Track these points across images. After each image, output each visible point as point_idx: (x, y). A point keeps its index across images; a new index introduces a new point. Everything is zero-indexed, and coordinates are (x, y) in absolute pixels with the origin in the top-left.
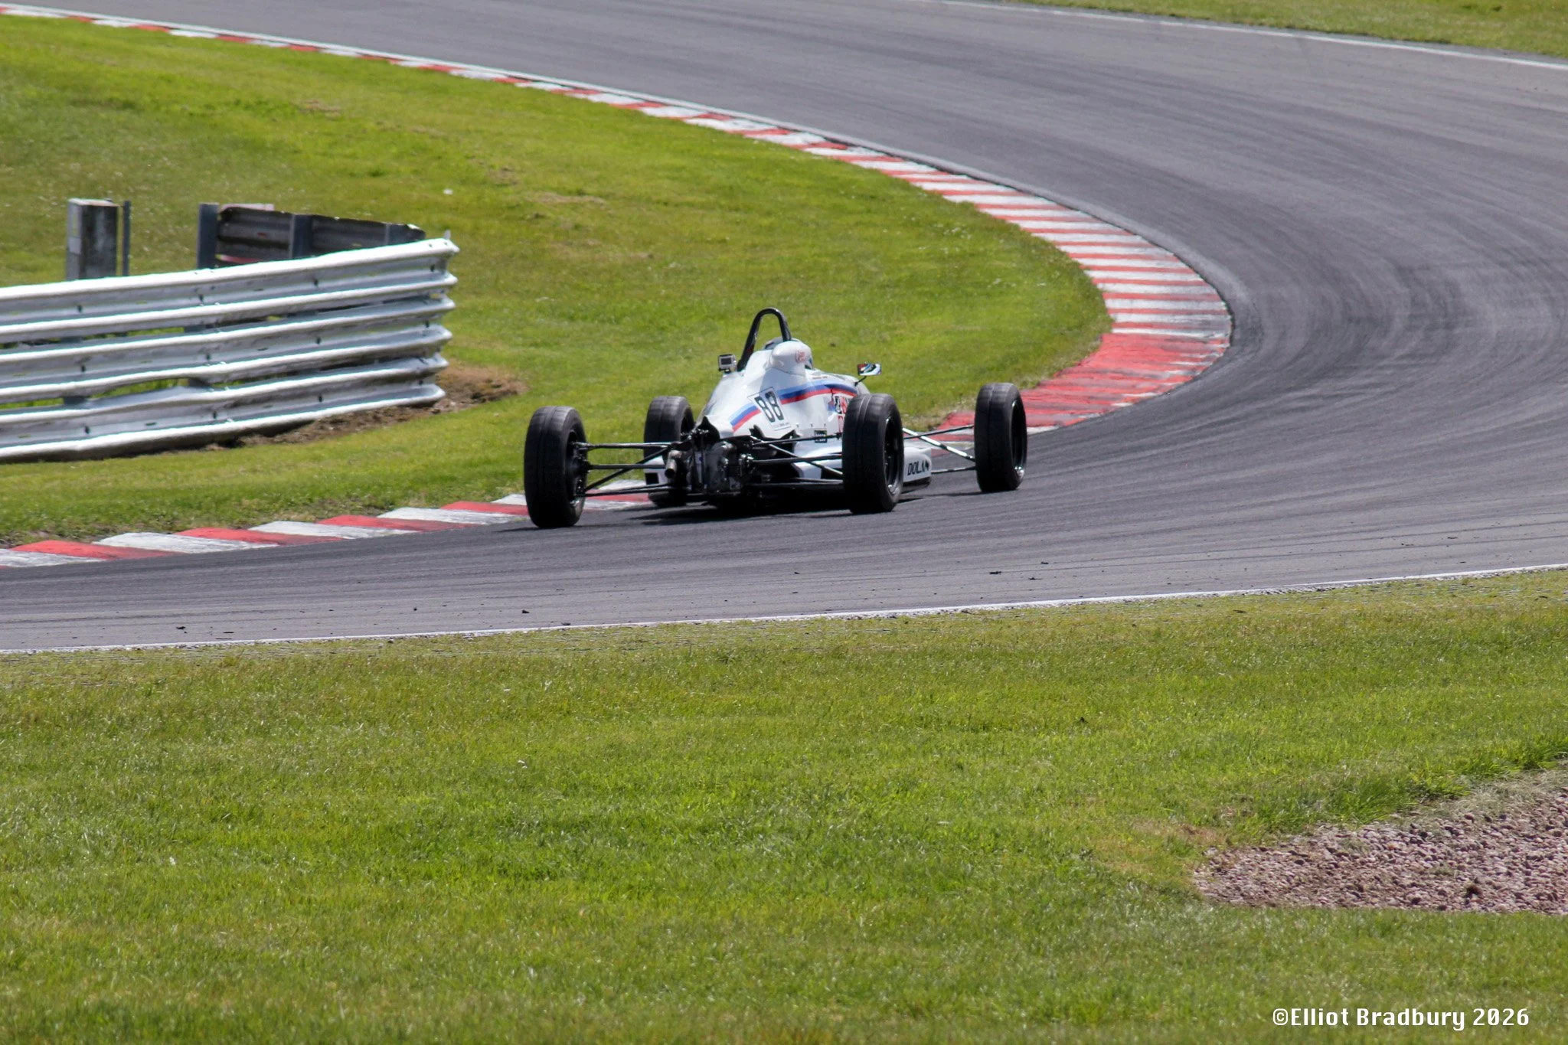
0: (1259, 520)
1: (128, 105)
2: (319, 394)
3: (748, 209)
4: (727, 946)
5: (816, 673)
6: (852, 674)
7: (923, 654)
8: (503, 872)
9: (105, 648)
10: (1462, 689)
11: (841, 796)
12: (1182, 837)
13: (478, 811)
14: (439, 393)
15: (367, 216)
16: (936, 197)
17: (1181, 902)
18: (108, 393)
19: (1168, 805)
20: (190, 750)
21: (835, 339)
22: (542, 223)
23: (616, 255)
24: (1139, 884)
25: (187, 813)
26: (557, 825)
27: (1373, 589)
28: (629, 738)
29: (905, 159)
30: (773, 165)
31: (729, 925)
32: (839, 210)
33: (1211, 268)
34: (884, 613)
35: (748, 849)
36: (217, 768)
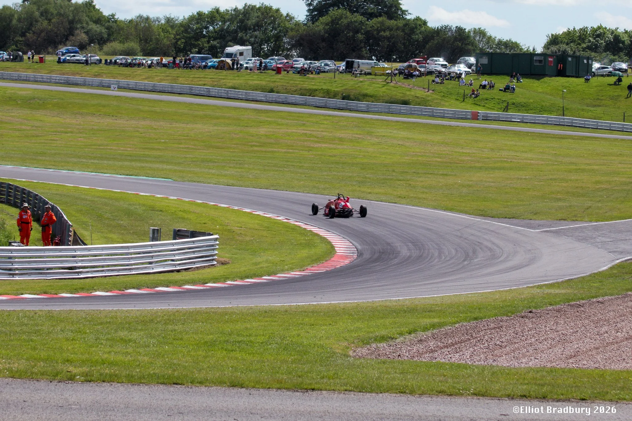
0: (362, 288)
1: (161, 211)
2: (194, 263)
3: (271, 231)
4: (266, 364)
5: (283, 315)
6: (289, 315)
7: (302, 312)
8: (226, 350)
9: (155, 308)
10: (398, 319)
11: (287, 337)
12: (348, 345)
13: (221, 339)
14: (216, 263)
15: (203, 231)
16: (305, 229)
17: (347, 357)
18: (157, 262)
19: (345, 339)
20: (170, 327)
21: (286, 254)
22: (235, 233)
23: (248, 239)
24: (340, 354)
25: (170, 338)
26: (236, 342)
27: (382, 301)
28: (249, 326)
29: (300, 222)
30: (275, 223)
31: (266, 360)
32: (287, 231)
33: (354, 242)
34: (295, 304)
35: (270, 346)
36: (175, 330)
